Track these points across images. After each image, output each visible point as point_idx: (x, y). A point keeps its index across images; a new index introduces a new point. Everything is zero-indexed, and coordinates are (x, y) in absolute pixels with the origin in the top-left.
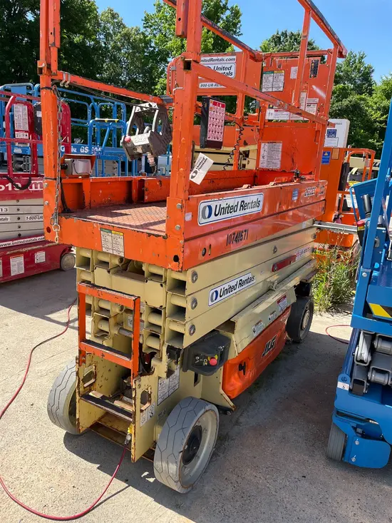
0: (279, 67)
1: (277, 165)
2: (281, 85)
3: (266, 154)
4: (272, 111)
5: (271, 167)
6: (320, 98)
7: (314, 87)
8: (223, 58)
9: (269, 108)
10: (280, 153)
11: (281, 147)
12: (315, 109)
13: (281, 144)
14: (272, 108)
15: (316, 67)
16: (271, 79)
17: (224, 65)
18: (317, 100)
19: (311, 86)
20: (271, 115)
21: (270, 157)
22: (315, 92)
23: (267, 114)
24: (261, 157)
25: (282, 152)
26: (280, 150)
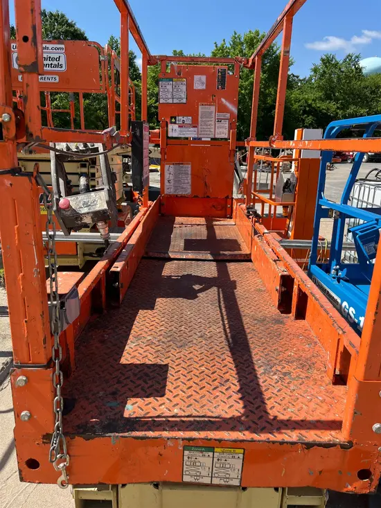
0: (179, 74)
1: (187, 190)
2: (183, 95)
3: (172, 177)
4: (176, 127)
5: (180, 193)
6: (232, 113)
7: (223, 100)
8: (47, 45)
9: (171, 123)
10: (190, 176)
11: (189, 169)
12: (227, 125)
13: (190, 166)
14: (175, 123)
15: (223, 76)
16: (169, 87)
17: (49, 55)
18: (228, 115)
19: (219, 100)
20: (174, 131)
21: (177, 180)
22: (225, 106)
23: (170, 130)
24: (166, 182)
25: (192, 174)
26: (190, 173)
